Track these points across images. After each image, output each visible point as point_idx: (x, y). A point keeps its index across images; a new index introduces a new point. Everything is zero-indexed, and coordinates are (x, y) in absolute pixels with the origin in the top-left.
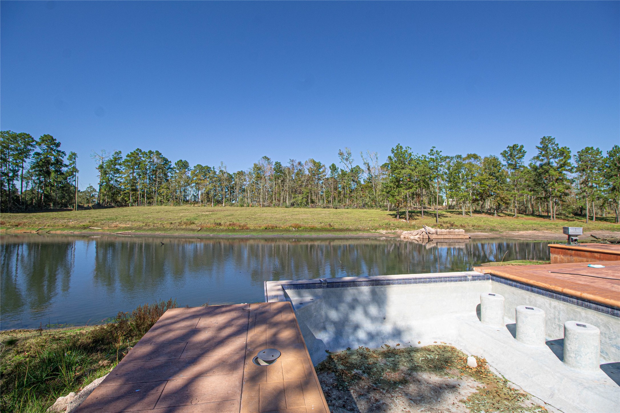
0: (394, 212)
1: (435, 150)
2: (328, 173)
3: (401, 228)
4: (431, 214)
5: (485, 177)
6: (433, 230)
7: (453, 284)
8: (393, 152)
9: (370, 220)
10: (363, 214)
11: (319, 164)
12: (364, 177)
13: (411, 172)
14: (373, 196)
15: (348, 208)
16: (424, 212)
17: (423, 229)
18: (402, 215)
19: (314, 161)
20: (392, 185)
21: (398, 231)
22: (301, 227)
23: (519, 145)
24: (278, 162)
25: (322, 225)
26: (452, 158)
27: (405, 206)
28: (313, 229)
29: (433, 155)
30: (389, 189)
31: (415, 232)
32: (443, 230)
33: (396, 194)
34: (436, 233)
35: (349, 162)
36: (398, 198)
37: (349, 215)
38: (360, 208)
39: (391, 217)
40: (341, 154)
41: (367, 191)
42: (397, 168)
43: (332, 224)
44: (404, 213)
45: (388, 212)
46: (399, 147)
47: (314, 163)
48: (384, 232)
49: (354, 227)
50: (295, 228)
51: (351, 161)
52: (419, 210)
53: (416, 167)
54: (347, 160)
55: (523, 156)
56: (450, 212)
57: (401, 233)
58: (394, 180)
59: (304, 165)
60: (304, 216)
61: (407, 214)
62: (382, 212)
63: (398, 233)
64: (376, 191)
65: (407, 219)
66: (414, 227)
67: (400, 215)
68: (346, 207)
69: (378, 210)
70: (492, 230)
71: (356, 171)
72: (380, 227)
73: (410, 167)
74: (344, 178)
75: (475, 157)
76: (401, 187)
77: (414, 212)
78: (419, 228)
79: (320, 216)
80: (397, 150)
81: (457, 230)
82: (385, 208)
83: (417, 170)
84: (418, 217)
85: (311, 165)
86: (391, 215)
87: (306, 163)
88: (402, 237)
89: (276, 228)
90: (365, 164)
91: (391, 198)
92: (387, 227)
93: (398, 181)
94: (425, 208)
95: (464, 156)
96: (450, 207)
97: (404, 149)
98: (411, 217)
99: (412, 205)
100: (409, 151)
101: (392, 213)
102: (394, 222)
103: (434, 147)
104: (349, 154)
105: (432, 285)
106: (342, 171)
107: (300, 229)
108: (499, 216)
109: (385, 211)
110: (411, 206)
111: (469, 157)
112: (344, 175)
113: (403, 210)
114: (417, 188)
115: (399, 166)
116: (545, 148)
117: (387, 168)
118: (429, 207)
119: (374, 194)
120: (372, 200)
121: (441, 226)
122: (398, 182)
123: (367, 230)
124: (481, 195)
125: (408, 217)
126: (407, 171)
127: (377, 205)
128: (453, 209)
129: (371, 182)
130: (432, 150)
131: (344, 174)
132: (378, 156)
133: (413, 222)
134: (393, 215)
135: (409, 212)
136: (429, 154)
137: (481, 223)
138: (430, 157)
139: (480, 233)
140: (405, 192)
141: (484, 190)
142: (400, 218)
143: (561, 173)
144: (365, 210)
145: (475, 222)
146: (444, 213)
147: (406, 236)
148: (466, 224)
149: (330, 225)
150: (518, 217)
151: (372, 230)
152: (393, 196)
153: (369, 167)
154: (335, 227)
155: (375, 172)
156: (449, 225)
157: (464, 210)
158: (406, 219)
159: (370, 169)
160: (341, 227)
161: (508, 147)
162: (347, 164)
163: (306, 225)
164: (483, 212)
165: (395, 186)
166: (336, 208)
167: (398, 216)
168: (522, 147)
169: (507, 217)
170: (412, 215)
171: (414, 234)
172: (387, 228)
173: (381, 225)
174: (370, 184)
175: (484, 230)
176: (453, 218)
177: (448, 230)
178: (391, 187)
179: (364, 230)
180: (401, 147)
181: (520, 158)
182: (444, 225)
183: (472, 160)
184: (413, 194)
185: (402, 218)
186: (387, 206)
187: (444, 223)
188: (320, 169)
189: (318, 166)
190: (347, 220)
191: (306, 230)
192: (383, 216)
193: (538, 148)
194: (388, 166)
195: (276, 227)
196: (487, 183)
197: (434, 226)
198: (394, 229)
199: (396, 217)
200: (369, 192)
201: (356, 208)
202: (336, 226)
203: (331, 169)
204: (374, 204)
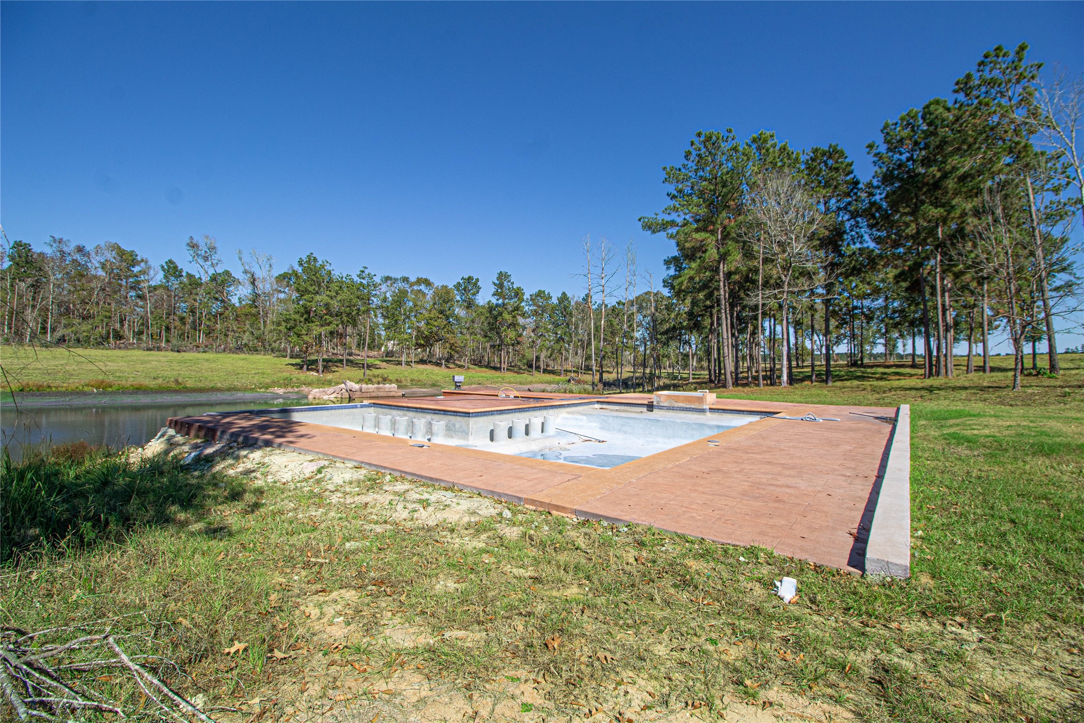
0: (298, 361)
1: (367, 272)
2: (158, 278)
3: (309, 384)
4: (357, 364)
5: (432, 316)
6: (356, 387)
7: (347, 410)
8: (301, 264)
9: (255, 374)
10: (241, 363)
11: (132, 254)
12: (239, 295)
13: (330, 301)
14: (259, 332)
15: (205, 352)
16: (348, 360)
17: (343, 386)
18: (311, 364)
19: (119, 248)
20: (297, 317)
21: (305, 389)
22: (111, 387)
23: (475, 277)
24: (24, 241)
25: (160, 381)
26: (396, 280)
27: (318, 352)
28: (139, 390)
29: (363, 278)
30: (292, 323)
31: (331, 390)
32: (370, 386)
33: (304, 332)
34: (361, 389)
35: (210, 263)
36: (306, 338)
37: (213, 365)
38: (231, 351)
39: (293, 368)
40: (193, 246)
41: (248, 322)
42: (307, 291)
43: (180, 381)
44: (315, 362)
45: (288, 360)
46: (312, 259)
47: (121, 253)
48: (281, 391)
49: (226, 385)
50: (97, 388)
51: (215, 262)
52: (340, 357)
53: (337, 293)
54: (206, 259)
55: (478, 292)
56: (386, 361)
57: (309, 392)
58: (302, 310)
59: (93, 254)
60: (112, 366)
61: (320, 363)
62: (277, 360)
63: (304, 393)
64: (265, 322)
65: (320, 371)
66: (329, 383)
67: (308, 366)
68: (201, 349)
69: (268, 357)
70: (433, 385)
71: (222, 281)
72: (274, 384)
73: (328, 293)
74: (194, 291)
75: (427, 283)
76: (313, 322)
77: (330, 361)
78: (337, 384)
79: (149, 366)
80: (308, 262)
81: (387, 385)
82: (281, 353)
83: (339, 298)
84: (337, 369)
85: (110, 256)
86: (293, 365)
87: (98, 250)
88: (310, 397)
89: (48, 390)
90: (246, 272)
91: (294, 339)
92: (287, 383)
93: (308, 312)
94: (350, 354)
95: (413, 279)
96: (389, 354)
97: (320, 263)
98: (326, 368)
99: (329, 349)
100: (328, 267)
101: (294, 361)
102: (297, 376)
103: (366, 268)
104: (213, 249)
105: (333, 411)
106: (189, 276)
107: (110, 389)
108: (448, 367)
109: (283, 359)
110: (327, 351)
111: (419, 281)
112: (194, 286)
113: (313, 358)
114: (337, 325)
115: (311, 289)
116: (501, 286)
117: (288, 282)
118: (357, 352)
119: (262, 328)
120: (257, 338)
121: (370, 381)
122: (307, 315)
123: (251, 389)
124: (427, 339)
125: (321, 368)
126: (322, 298)
127: (267, 347)
128: (392, 356)
129: (256, 307)
130: (363, 272)
131: (195, 283)
132: (273, 261)
133: (330, 376)
134: (296, 364)
135: (324, 360)
136: (358, 276)
137: (423, 377)
138: (359, 280)
139: (418, 390)
140: (317, 330)
141: (431, 332)
142: (308, 369)
143: (514, 317)
144: (243, 356)
145: (415, 376)
146: (378, 362)
147: (317, 395)
148: (403, 379)
149: (177, 381)
150: (468, 368)
151: (260, 388)
152: (299, 336)
153: (254, 280)
154: (188, 386)
155: (265, 287)
156: (380, 379)
157: (404, 359)
158: (318, 371)
159: (256, 283)
160: (200, 385)
161: (463, 278)
162: (206, 267)
163: (124, 383)
164: (430, 362)
165: (302, 319)
166: (178, 351)
167: (305, 367)
168: (477, 280)
169: (457, 369)
170: (329, 363)
171: (329, 393)
172: (285, 386)
173: (276, 380)
174: (254, 311)
175: (424, 385)
176: (390, 370)
177: (376, 386)
178: (295, 320)
179: (245, 389)
180: (315, 260)
181: (474, 294)
182: (374, 380)
183: (423, 287)
184: (331, 333)
185: (312, 370)
186: (285, 350)
187: (374, 376)
188: (133, 267)
189: (129, 259)
190: (210, 374)
191: (123, 391)
192: (279, 366)
193: (494, 284)
194: (290, 279)
195: (49, 387)
196: (436, 323)
197: (359, 381)
198: (297, 387)
199: (301, 368)
200: (252, 325)
201: (224, 351)
202: (190, 384)
203: (164, 270)
204: (260, 345)
